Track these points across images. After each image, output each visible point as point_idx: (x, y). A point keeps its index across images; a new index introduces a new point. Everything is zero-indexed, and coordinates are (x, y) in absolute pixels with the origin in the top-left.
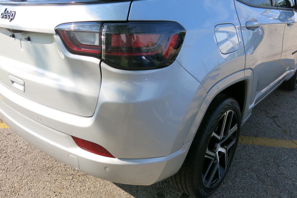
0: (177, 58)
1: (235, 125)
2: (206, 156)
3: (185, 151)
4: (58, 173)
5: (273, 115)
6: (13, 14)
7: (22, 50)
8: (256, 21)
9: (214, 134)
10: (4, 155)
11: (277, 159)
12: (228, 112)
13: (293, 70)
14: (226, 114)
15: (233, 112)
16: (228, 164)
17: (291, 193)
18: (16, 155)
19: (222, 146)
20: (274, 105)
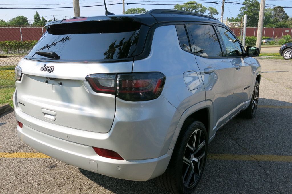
0: (162, 94)
1: (203, 141)
2: (184, 161)
3: (169, 155)
4: (68, 188)
5: (236, 138)
6: (52, 68)
7: (54, 91)
8: (211, 68)
9: (188, 145)
10: (19, 178)
11: (239, 169)
12: (197, 130)
13: (247, 102)
14: (196, 131)
15: (201, 131)
16: (201, 171)
17: (248, 190)
18: (29, 177)
19: (195, 156)
20: (236, 130)
